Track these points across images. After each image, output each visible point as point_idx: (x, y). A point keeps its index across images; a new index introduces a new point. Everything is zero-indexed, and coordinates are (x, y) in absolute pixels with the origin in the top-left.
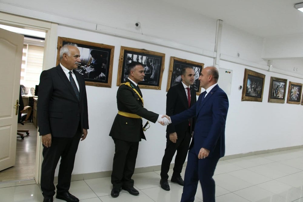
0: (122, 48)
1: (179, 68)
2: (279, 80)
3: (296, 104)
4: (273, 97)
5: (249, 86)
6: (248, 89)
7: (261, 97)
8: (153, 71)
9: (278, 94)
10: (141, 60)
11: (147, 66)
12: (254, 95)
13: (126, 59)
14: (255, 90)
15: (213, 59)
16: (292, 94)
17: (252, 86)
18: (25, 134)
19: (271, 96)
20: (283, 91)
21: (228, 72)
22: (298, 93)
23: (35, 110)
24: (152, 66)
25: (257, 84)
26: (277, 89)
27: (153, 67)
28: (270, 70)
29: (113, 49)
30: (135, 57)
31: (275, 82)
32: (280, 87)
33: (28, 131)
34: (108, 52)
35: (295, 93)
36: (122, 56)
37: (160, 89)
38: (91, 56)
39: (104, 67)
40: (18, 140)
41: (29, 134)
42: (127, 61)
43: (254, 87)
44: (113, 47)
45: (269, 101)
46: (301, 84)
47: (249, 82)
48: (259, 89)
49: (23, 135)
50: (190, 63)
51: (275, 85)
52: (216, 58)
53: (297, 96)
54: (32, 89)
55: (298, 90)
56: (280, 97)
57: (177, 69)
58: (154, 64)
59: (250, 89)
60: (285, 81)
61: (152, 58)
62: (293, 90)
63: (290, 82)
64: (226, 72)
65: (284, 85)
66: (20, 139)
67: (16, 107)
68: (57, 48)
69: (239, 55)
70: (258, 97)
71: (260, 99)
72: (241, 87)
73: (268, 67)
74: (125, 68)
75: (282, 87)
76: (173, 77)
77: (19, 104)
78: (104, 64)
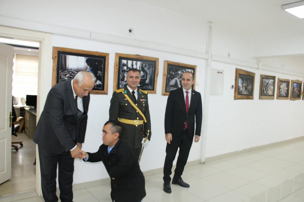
0: (117, 54)
1: (173, 71)
2: (268, 77)
3: (285, 99)
4: (263, 94)
5: (240, 85)
6: (240, 88)
7: (252, 95)
8: (148, 76)
9: (268, 91)
10: (136, 65)
11: (142, 71)
12: (245, 93)
13: (121, 66)
14: (246, 88)
15: (205, 61)
16: (281, 90)
17: (243, 84)
18: (19, 146)
19: (262, 93)
20: (273, 88)
21: (220, 73)
22: (287, 89)
23: (27, 121)
24: (147, 70)
25: (248, 82)
26: (266, 86)
27: (148, 72)
28: (259, 68)
29: (107, 56)
30: (130, 62)
31: (264, 80)
32: (269, 84)
33: (22, 142)
34: (103, 59)
35: (284, 89)
36: (117, 63)
37: (155, 93)
38: (87, 64)
39: (100, 74)
40: (12, 152)
41: (23, 145)
42: (122, 67)
43: (245, 86)
44: (108, 54)
45: (260, 98)
46: (288, 80)
47: (240, 81)
48: (249, 87)
49: (17, 146)
50: (183, 66)
51: (265, 82)
52: (208, 59)
53: (286, 91)
54: (23, 99)
55: (286, 86)
56: (270, 94)
57: (171, 72)
58: (148, 69)
59: (242, 88)
60: (274, 78)
61: (146, 63)
62: (281, 87)
63: (278, 79)
64: (218, 72)
65: (273, 82)
66: (15, 151)
67: (9, 119)
68: (53, 58)
69: (229, 55)
70: (249, 95)
71: (251, 96)
72: (233, 86)
73: (258, 65)
74: (120, 74)
75: (271, 83)
76: (168, 81)
77: (12, 116)
78: (99, 72)
